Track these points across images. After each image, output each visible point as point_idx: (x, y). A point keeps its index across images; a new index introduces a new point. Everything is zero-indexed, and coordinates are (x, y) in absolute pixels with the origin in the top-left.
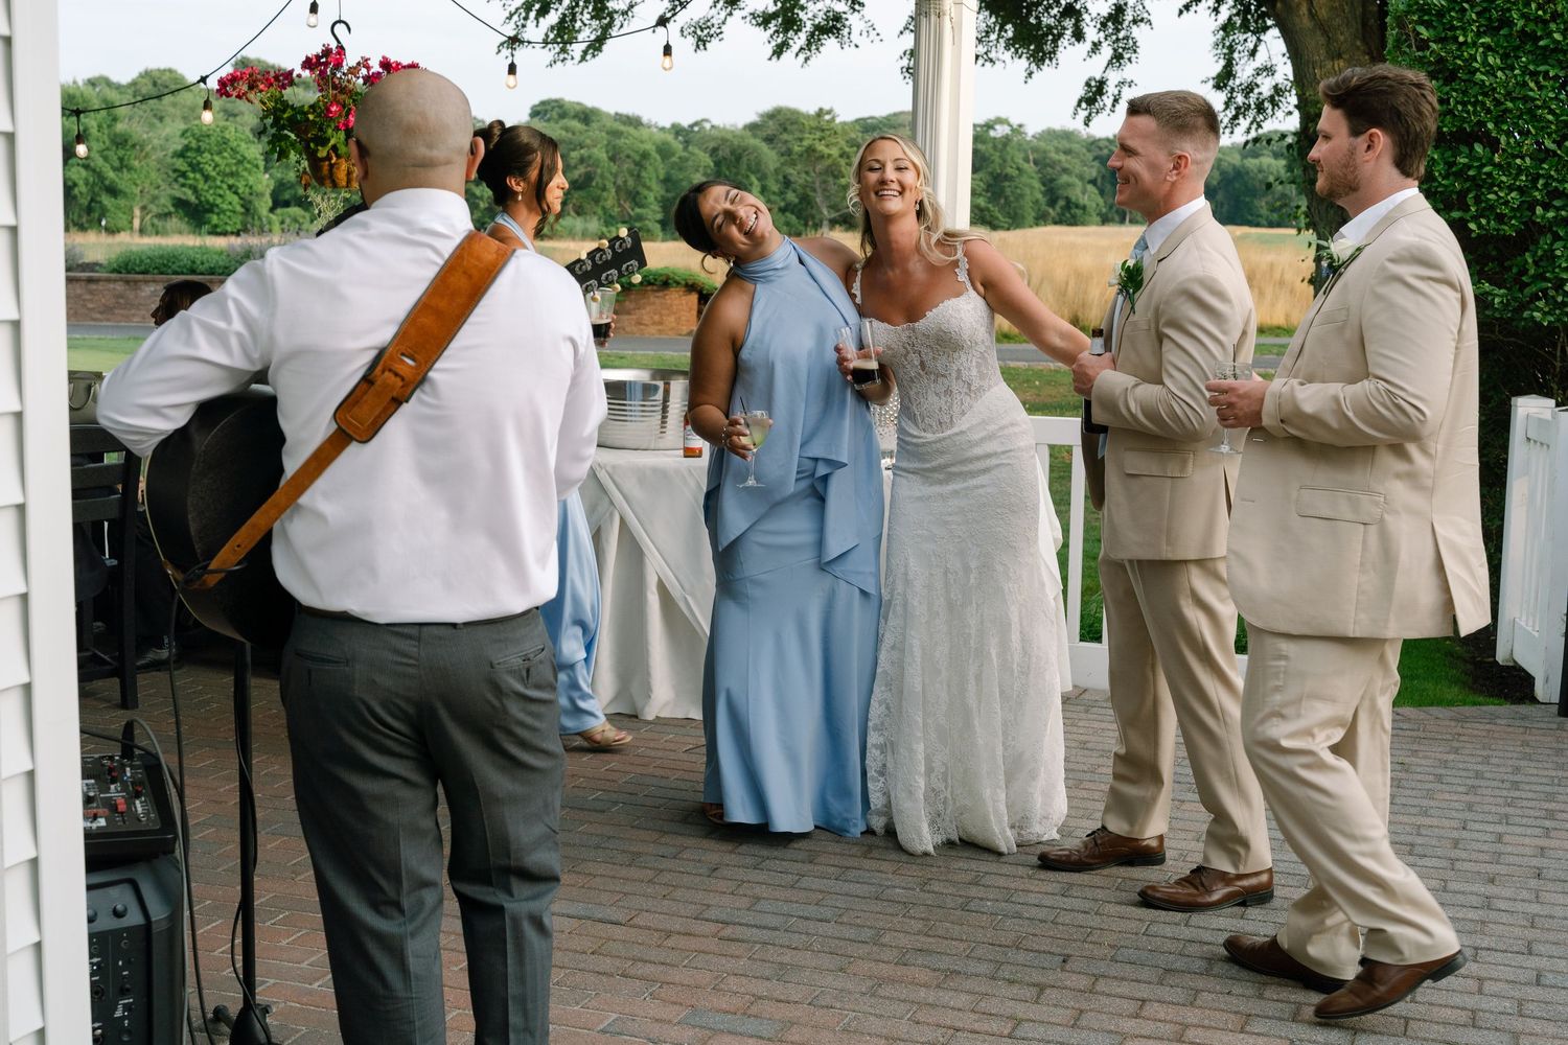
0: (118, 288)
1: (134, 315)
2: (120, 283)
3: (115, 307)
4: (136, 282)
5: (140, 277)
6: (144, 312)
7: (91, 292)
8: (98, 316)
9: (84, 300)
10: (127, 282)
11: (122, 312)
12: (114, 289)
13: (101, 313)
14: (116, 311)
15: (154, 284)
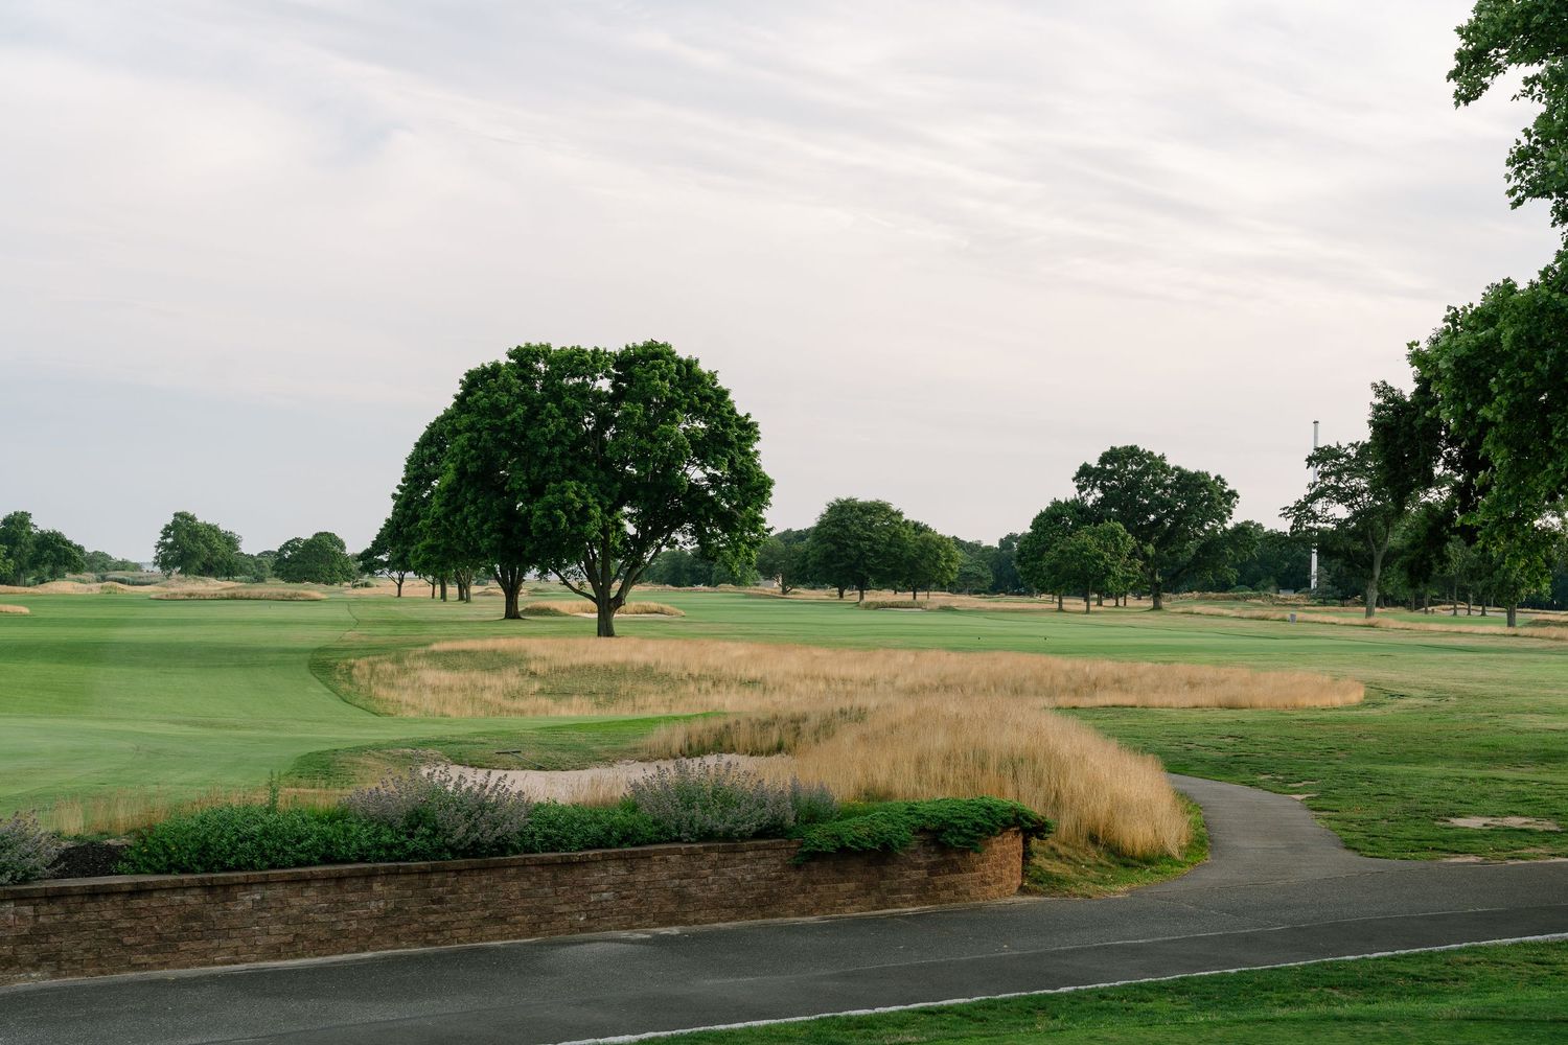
0: (190, 900)
1: (217, 949)
2: (197, 892)
3: (180, 939)
4: (227, 887)
5: (240, 875)
6: (238, 942)
7: (134, 915)
8: (145, 958)
9: (117, 931)
10: (209, 888)
11: (194, 945)
12: (183, 903)
13: (149, 952)
14: (182, 946)
15: (261, 889)
